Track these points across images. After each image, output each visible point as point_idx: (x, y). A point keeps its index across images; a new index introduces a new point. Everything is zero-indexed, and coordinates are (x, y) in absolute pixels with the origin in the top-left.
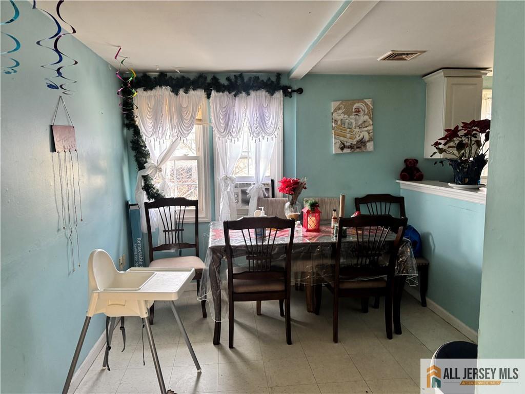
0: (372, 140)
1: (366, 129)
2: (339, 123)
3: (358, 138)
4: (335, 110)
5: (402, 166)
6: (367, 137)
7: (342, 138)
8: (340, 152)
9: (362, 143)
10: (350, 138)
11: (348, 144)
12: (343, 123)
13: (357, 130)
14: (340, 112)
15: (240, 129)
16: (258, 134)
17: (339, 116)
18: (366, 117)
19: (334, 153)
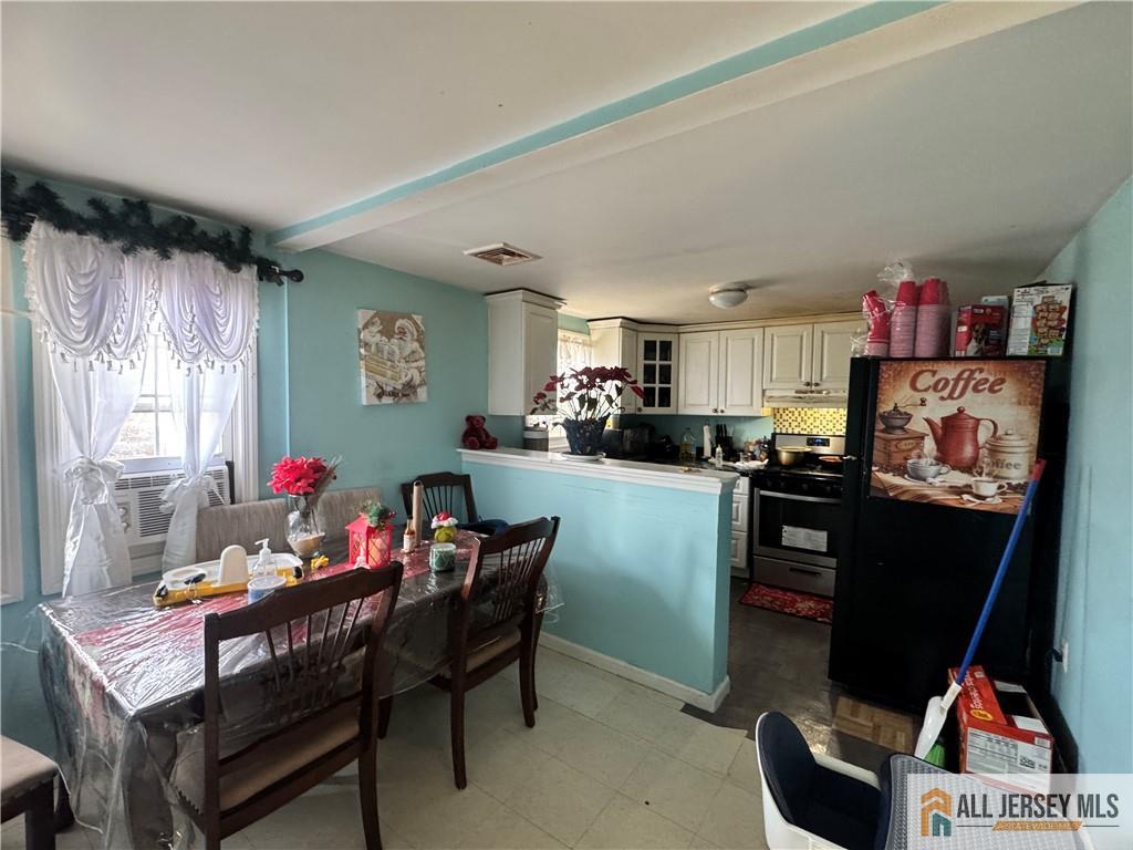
0: (425, 384)
1: (415, 364)
2: (373, 348)
3: (404, 380)
4: (366, 326)
5: (464, 427)
6: (417, 380)
7: (379, 378)
8: (375, 401)
9: (410, 388)
10: (392, 379)
11: (389, 389)
12: (379, 350)
13: (403, 364)
14: (375, 329)
15: (138, 337)
16: (196, 356)
17: (373, 336)
18: (416, 345)
19: (364, 403)
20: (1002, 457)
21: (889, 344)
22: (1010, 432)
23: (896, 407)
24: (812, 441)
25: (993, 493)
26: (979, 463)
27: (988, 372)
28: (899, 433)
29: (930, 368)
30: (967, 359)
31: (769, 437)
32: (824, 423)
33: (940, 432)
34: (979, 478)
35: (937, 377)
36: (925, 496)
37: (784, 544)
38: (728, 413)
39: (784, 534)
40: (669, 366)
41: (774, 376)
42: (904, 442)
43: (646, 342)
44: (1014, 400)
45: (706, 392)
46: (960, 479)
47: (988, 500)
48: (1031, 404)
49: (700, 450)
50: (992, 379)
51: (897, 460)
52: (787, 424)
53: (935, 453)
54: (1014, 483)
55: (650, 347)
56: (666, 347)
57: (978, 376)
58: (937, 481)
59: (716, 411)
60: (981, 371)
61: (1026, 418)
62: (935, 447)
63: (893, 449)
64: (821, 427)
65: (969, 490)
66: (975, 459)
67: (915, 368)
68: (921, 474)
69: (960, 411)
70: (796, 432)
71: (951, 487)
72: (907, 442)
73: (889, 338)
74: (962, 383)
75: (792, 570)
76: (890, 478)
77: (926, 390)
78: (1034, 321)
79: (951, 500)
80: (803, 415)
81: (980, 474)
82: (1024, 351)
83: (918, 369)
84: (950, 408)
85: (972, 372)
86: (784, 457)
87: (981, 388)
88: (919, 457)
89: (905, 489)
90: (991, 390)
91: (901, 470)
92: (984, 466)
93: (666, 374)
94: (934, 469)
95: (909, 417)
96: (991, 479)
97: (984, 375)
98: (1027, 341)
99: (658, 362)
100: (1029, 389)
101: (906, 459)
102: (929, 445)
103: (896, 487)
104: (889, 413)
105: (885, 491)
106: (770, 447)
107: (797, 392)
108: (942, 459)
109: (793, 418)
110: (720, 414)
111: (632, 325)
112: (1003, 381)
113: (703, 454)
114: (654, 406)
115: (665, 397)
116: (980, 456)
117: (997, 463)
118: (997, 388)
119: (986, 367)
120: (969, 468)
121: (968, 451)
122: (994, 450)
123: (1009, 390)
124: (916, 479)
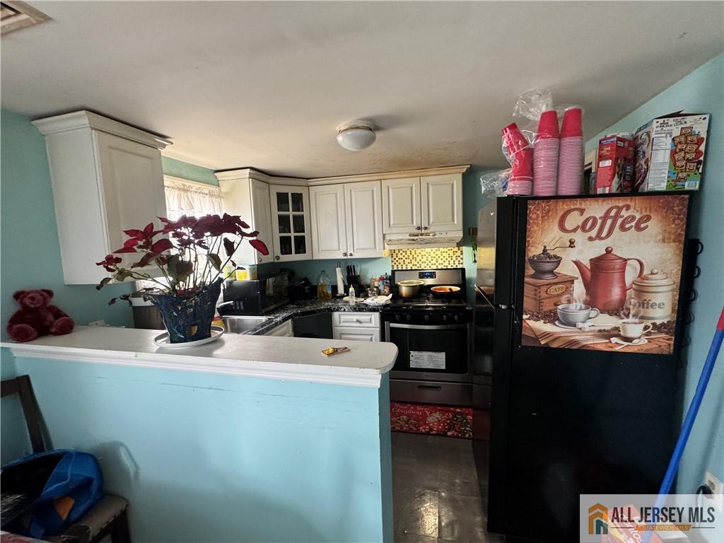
20: (648, 297)
21: (532, 181)
22: (655, 271)
23: (545, 250)
24: (423, 275)
25: (638, 335)
26: (627, 305)
27: (633, 209)
28: (548, 278)
29: (578, 206)
30: (610, 195)
31: (389, 274)
32: (430, 259)
33: (589, 274)
34: (626, 320)
35: (586, 216)
36: (575, 342)
37: (411, 366)
38: (356, 256)
39: (411, 358)
40: (302, 217)
41: (392, 223)
42: (554, 287)
43: (278, 194)
44: (660, 237)
45: (336, 238)
46: (608, 322)
47: (634, 341)
48: (674, 241)
49: (335, 288)
50: (638, 216)
51: (547, 306)
52: (401, 261)
53: (584, 297)
54: (658, 322)
55: (282, 199)
56: (298, 199)
57: (624, 213)
58: (586, 326)
59: (346, 254)
60: (628, 207)
61: (670, 256)
62: (585, 291)
63: (543, 295)
64: (427, 262)
65: (616, 332)
66: (623, 301)
67: (563, 207)
68: (571, 319)
69: (608, 251)
70: (409, 268)
71: (600, 331)
72: (557, 287)
73: (533, 175)
74: (609, 222)
75: (419, 387)
76: (540, 326)
77: (575, 230)
78: (673, 153)
79: (600, 344)
80: (413, 254)
81: (627, 316)
82: (663, 187)
83: (566, 208)
84: (598, 249)
85: (620, 209)
86: (404, 291)
87: (627, 226)
88: (569, 302)
89: (556, 336)
90: (638, 228)
91: (551, 317)
92: (631, 307)
93: (300, 224)
94: (583, 314)
95: (558, 261)
96: (637, 320)
97: (630, 213)
98: (666, 175)
99: (291, 213)
100: (673, 226)
101: (556, 305)
102: (579, 289)
103: (546, 335)
104: (539, 256)
105: (537, 339)
106: (391, 283)
107: (410, 235)
108: (591, 303)
109: (406, 256)
110: (349, 257)
111: (262, 176)
112: (648, 218)
113: (337, 292)
114: (291, 253)
115: (301, 245)
116: (627, 297)
117: (643, 304)
118: (642, 226)
119: (632, 204)
120: (618, 310)
121: (616, 293)
122: (641, 290)
123: (654, 226)
124: (565, 325)
